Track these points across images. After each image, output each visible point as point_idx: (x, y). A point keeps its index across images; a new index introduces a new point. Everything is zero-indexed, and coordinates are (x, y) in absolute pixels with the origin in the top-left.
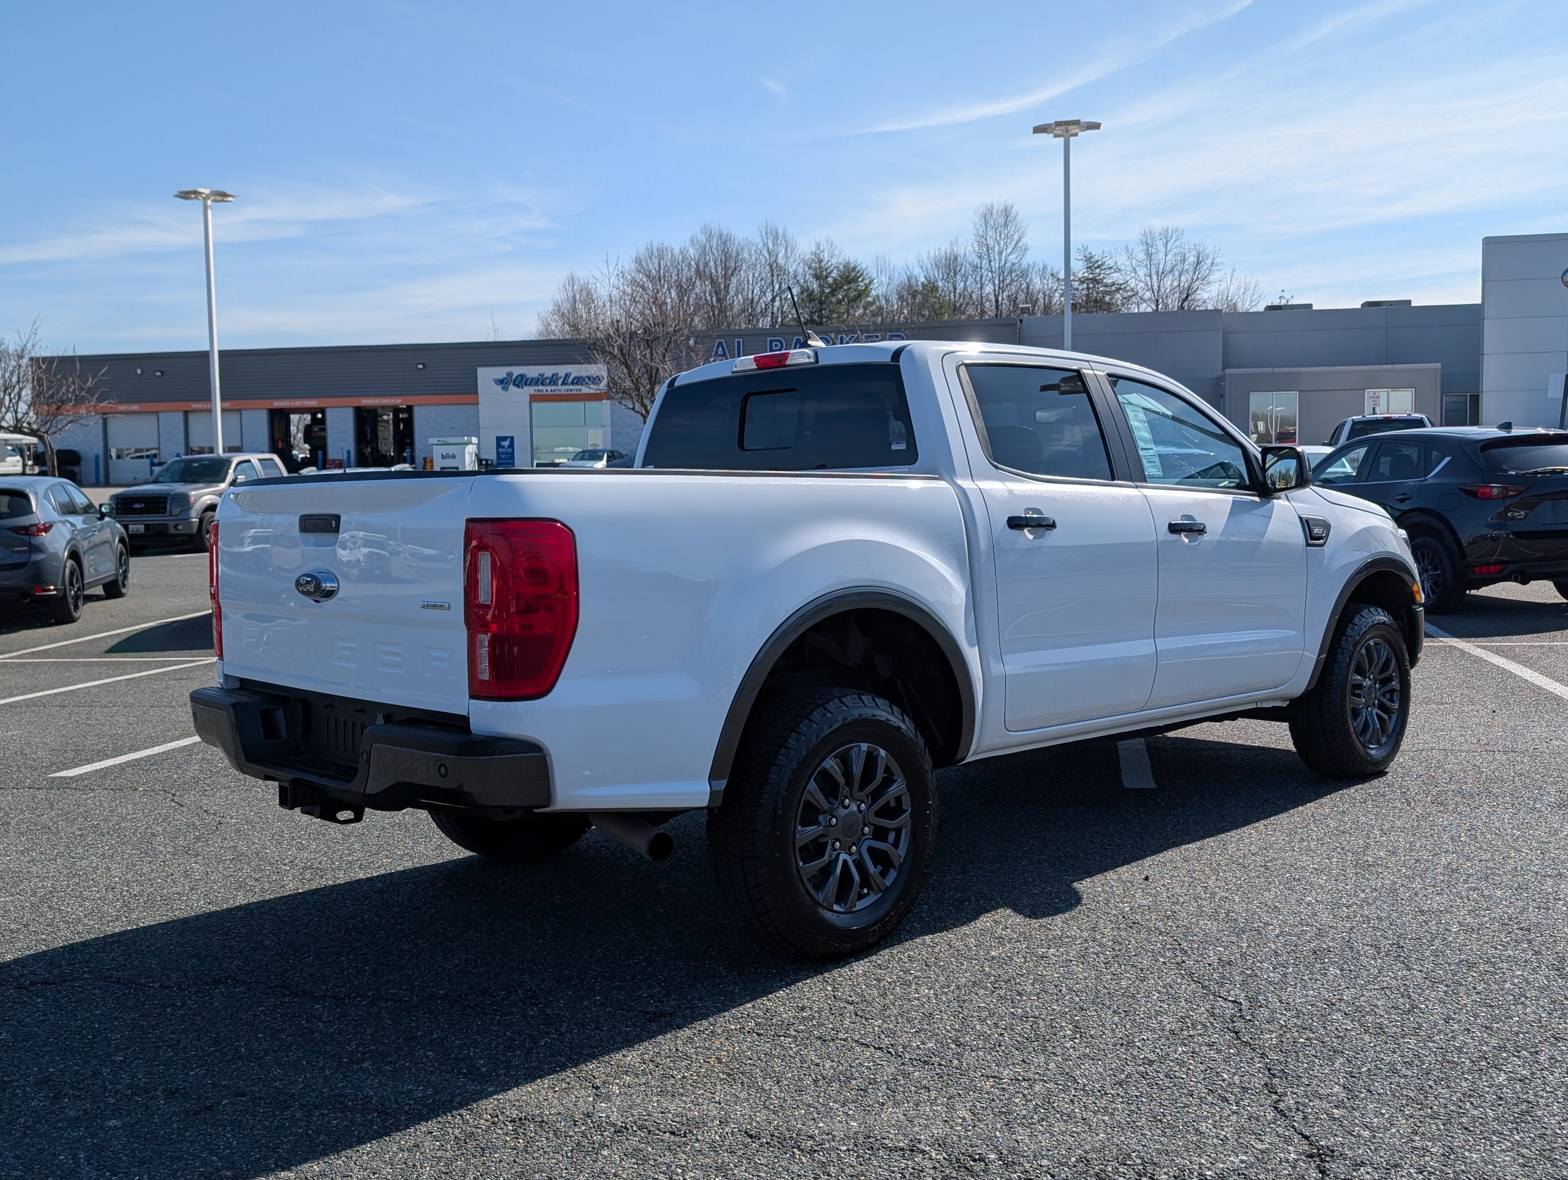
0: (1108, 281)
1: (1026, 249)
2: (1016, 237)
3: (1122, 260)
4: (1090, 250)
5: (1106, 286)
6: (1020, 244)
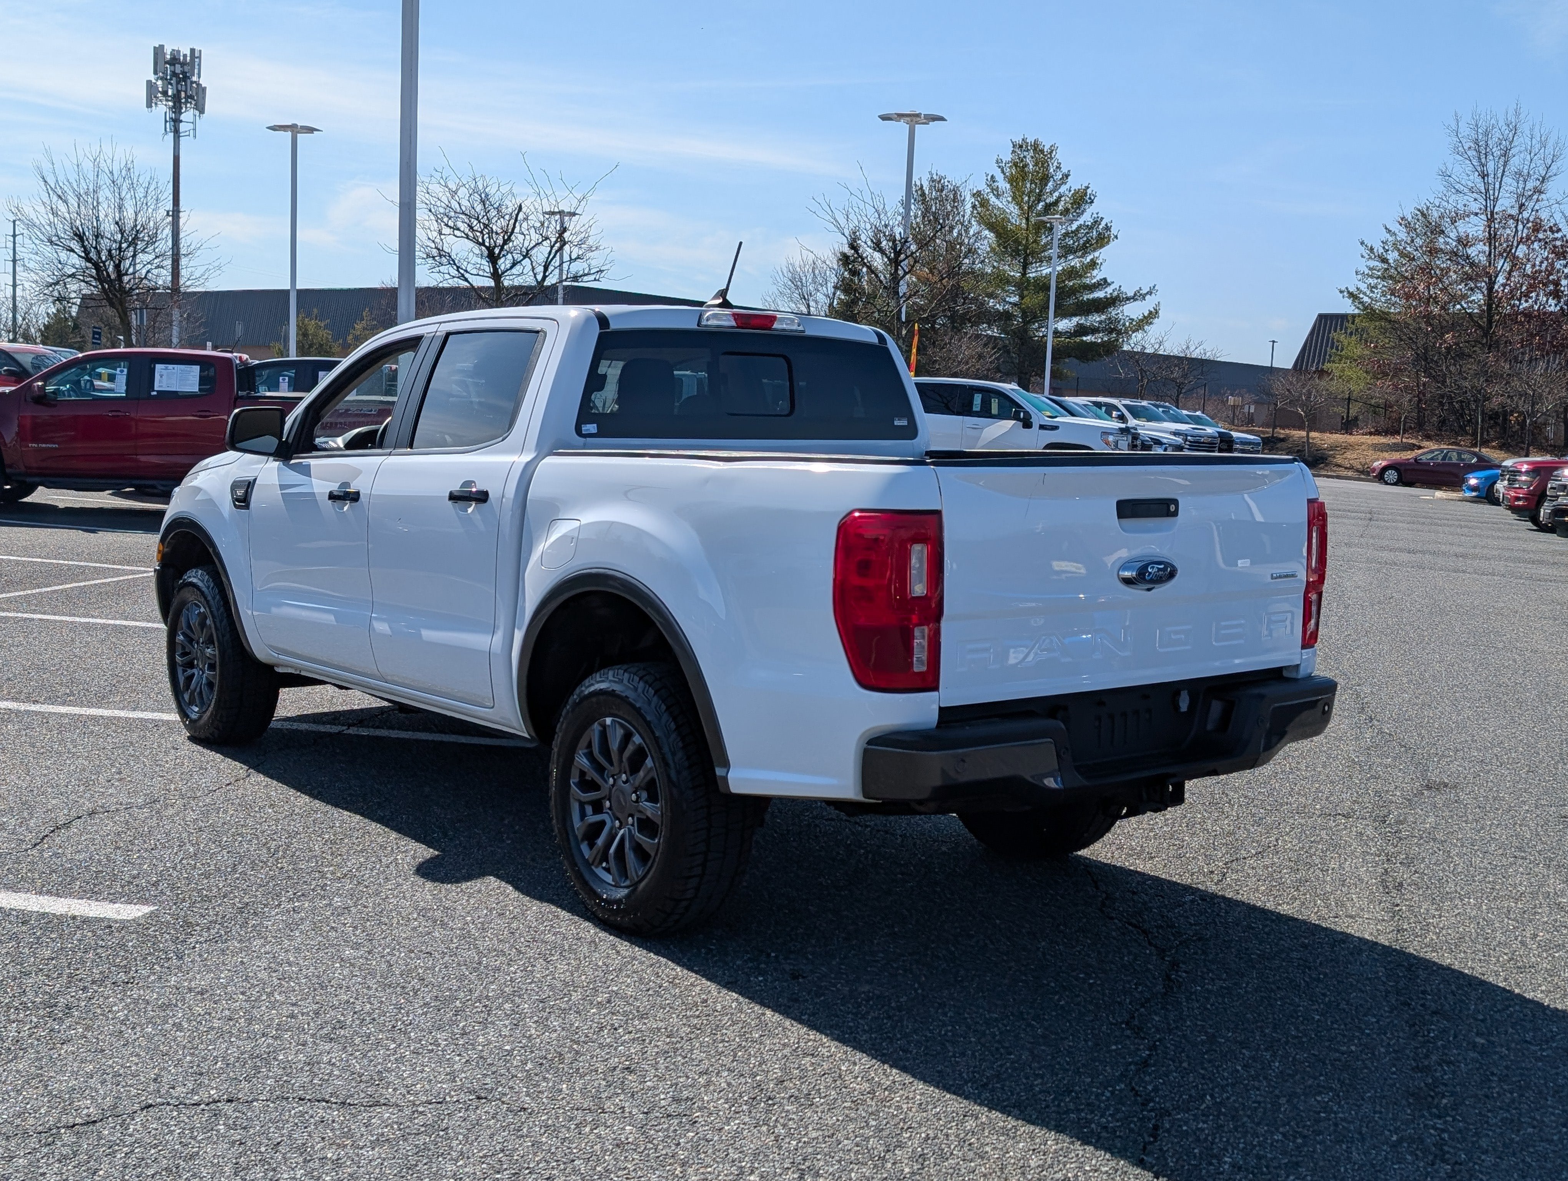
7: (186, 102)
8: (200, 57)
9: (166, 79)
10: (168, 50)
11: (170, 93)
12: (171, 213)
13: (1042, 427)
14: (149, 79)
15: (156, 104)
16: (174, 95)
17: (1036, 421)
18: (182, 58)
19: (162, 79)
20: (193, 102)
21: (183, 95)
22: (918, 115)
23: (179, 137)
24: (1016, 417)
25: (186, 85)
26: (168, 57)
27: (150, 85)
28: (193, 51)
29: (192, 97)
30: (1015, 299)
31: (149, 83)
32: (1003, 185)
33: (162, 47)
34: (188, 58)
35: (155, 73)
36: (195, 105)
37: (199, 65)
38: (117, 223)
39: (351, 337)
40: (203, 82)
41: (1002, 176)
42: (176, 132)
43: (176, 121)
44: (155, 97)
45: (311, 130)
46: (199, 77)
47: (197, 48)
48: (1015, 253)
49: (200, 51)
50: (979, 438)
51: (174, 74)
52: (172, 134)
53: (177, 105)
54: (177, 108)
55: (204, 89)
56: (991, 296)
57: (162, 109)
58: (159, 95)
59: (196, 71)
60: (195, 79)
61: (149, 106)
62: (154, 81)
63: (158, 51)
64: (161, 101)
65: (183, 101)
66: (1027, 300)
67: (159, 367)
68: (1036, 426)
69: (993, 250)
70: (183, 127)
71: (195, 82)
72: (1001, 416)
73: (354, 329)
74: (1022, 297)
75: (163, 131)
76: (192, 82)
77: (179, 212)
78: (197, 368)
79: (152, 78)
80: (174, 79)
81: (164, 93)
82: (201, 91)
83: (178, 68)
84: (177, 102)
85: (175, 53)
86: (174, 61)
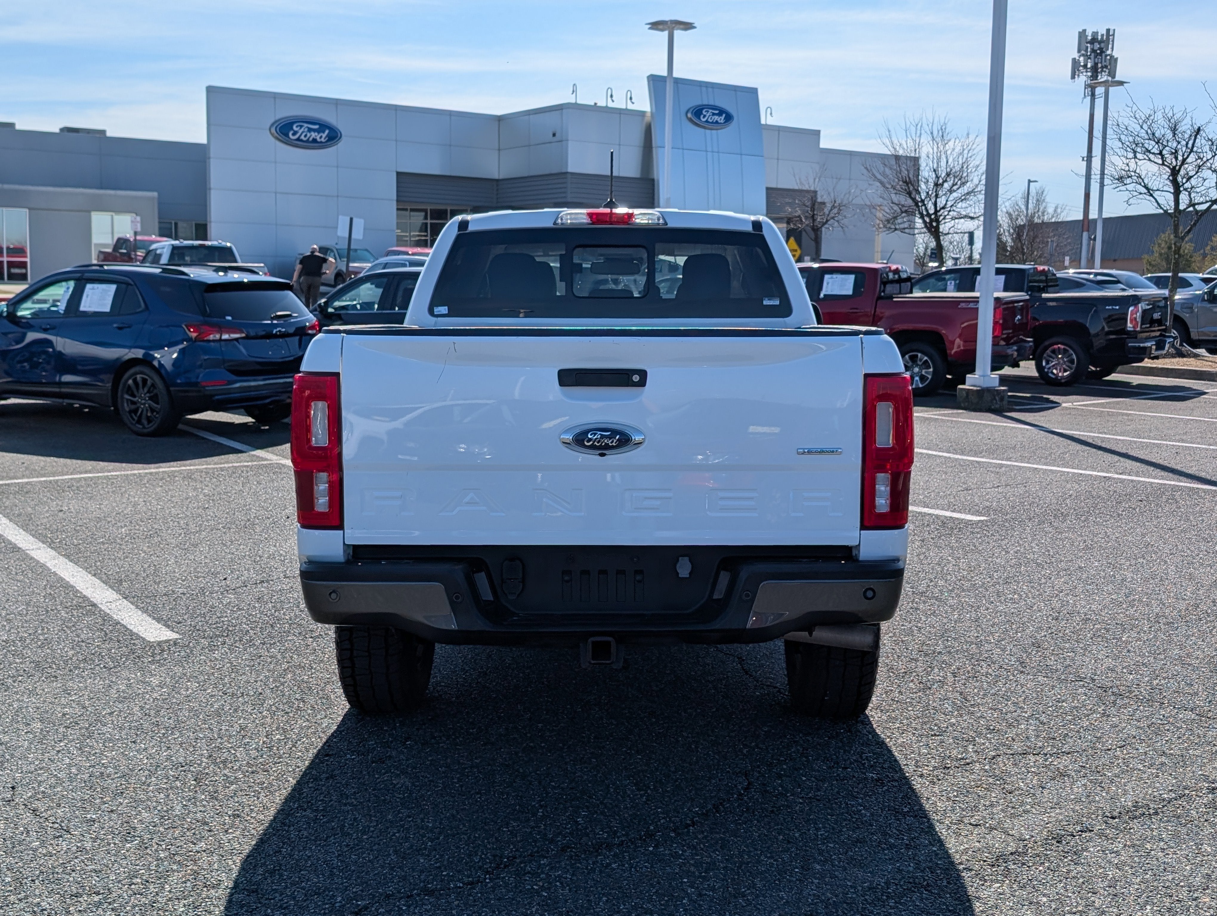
7: (1102, 71)
8: (1113, 35)
9: (1087, 55)
10: (1089, 33)
11: (1089, 65)
12: (1085, 159)
14: (1073, 57)
15: (1078, 76)
16: (1092, 67)
18: (1099, 37)
19: (1083, 55)
20: (1107, 71)
21: (1100, 65)
23: (1094, 99)
25: (1102, 59)
26: (1090, 38)
27: (1075, 62)
28: (1108, 31)
29: (1106, 67)
31: (1074, 60)
33: (1084, 31)
34: (1105, 37)
35: (1079, 51)
36: (1109, 72)
37: (1113, 41)
38: (935, 171)
39: (1209, 248)
40: (1115, 54)
42: (1093, 95)
43: (1093, 87)
44: (1078, 70)
46: (1112, 51)
47: (1112, 28)
49: (1114, 30)
51: (1093, 51)
52: (1089, 97)
53: (1095, 74)
54: (1094, 77)
55: (1117, 59)
57: (1083, 78)
58: (1081, 68)
59: (1110, 46)
60: (1109, 52)
61: (1073, 77)
62: (1077, 58)
63: (1082, 34)
64: (1082, 73)
65: (1099, 70)
67: (827, 277)
71: (1109, 55)
73: (1212, 241)
75: (1083, 96)
76: (1106, 56)
77: (1091, 157)
78: (852, 277)
79: (1076, 55)
80: (1093, 54)
81: (1085, 66)
82: (1114, 61)
83: (1097, 46)
84: (1095, 72)
85: (1095, 34)
86: (1094, 40)
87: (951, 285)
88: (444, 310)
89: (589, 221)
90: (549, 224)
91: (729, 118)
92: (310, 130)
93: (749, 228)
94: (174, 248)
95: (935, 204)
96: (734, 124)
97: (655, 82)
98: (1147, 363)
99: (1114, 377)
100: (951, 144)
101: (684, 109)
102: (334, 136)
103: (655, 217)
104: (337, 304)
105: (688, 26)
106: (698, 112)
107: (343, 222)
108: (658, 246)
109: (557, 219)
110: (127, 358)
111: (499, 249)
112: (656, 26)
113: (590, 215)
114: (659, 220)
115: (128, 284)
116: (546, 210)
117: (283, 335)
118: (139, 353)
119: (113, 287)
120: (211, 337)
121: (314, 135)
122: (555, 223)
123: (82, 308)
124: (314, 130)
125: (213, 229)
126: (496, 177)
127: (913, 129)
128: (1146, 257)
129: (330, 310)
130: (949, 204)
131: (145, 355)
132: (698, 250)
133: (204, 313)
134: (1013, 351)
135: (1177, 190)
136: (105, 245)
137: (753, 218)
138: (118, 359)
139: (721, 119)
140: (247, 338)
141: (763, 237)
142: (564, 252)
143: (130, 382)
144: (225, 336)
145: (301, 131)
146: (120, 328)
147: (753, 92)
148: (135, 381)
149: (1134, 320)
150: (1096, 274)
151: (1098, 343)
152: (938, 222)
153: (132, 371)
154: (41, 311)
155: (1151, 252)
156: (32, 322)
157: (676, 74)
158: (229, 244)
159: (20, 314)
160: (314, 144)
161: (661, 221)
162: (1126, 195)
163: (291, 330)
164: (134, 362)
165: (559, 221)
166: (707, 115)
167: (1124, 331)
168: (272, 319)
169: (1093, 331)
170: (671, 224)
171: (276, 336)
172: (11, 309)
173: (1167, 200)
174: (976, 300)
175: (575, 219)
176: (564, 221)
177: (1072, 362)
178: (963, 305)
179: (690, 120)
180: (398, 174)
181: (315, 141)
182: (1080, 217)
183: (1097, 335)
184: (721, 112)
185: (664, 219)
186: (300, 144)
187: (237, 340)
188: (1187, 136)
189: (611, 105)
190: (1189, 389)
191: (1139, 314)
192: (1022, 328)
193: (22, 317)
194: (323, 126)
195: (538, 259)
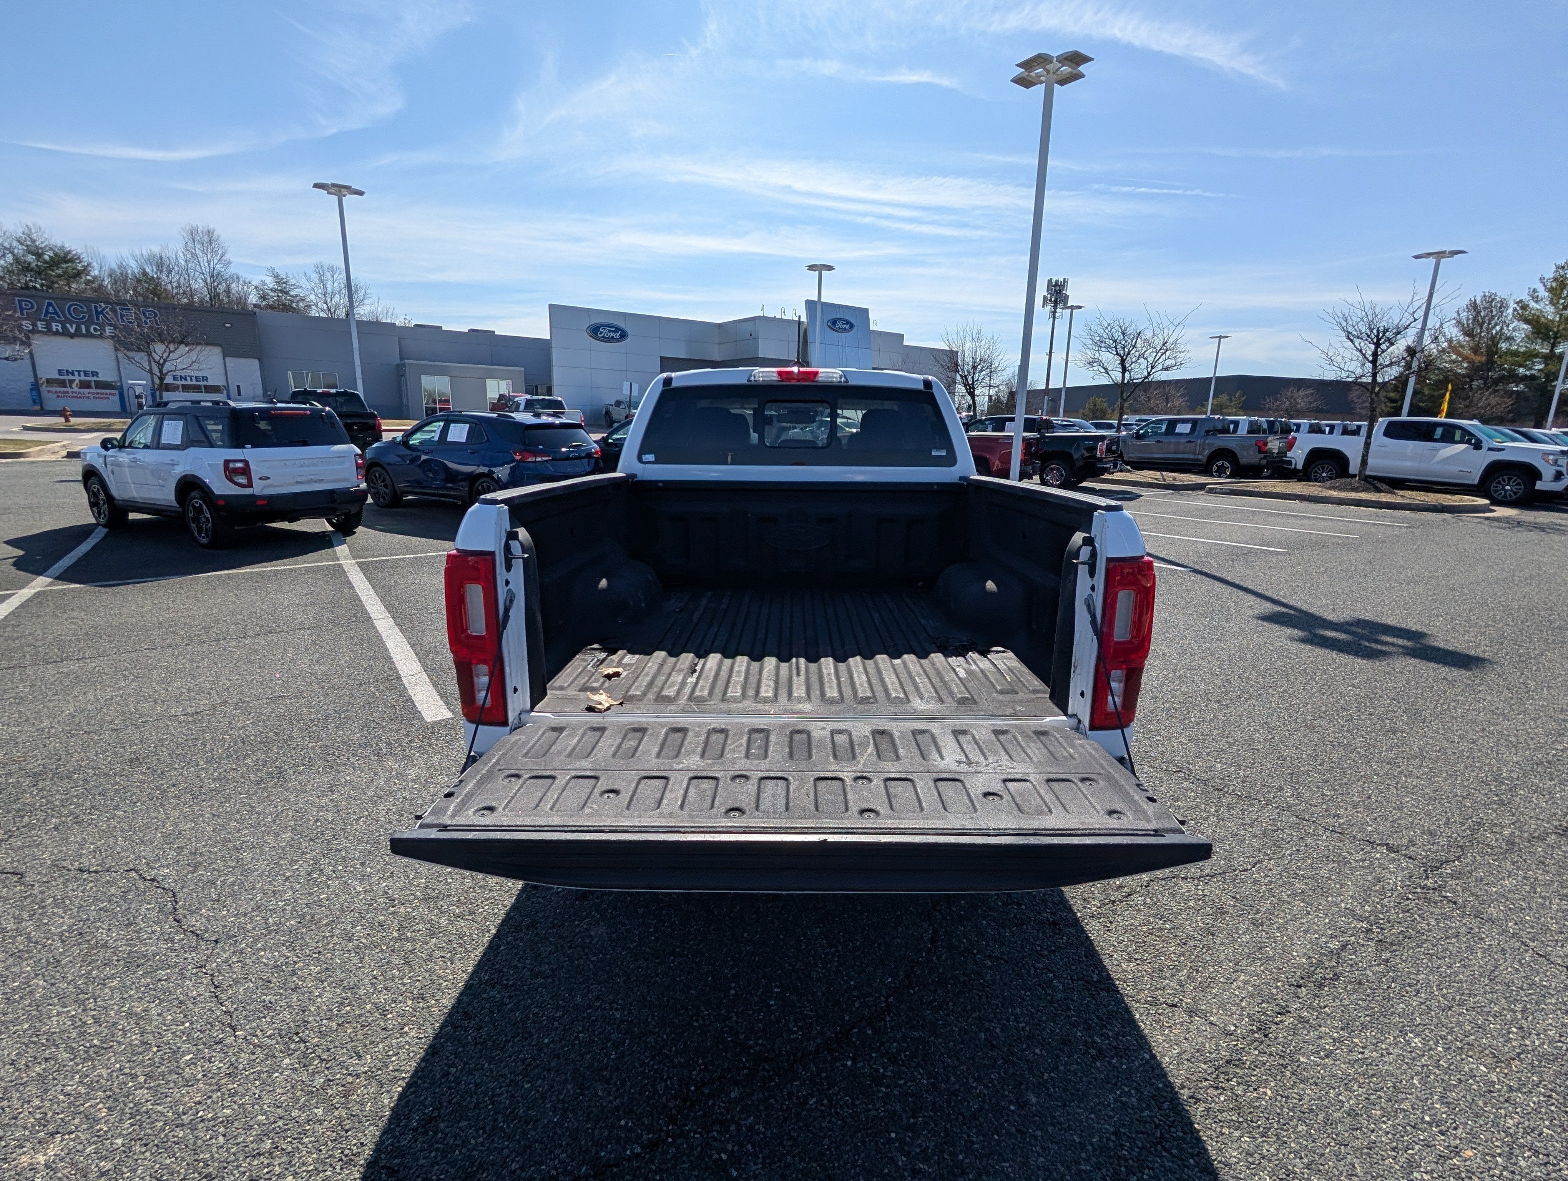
0: (292, 293)
1: (229, 263)
2: (220, 252)
3: (303, 282)
4: (277, 270)
5: (292, 296)
6: (224, 258)
7: (1060, 303)
8: (1067, 282)
9: (1052, 294)
10: (1054, 281)
11: (1053, 300)
13: (1490, 449)
15: (1047, 305)
16: (1055, 301)
17: (1485, 445)
18: (1059, 283)
19: (1050, 294)
20: (1063, 303)
21: (1058, 300)
22: (1444, 252)
24: (1468, 442)
25: (1060, 295)
26: (1054, 283)
28: (1064, 279)
29: (1062, 301)
30: (1541, 367)
31: (1044, 296)
32: (1543, 293)
33: (1051, 279)
34: (1062, 283)
35: (1048, 291)
37: (1067, 285)
38: (973, 358)
40: (1068, 293)
41: (1543, 288)
42: (1054, 318)
43: (1055, 312)
44: (1047, 302)
45: (1080, 307)
46: (1066, 291)
48: (1546, 338)
49: (1068, 279)
50: (1435, 455)
51: (1055, 291)
52: (1052, 319)
53: (1056, 305)
54: (1055, 307)
56: (1520, 366)
57: (1049, 307)
59: (1065, 288)
60: (1064, 292)
61: (1043, 307)
63: (1050, 281)
64: (1049, 304)
65: (1058, 303)
66: (1549, 367)
68: (1485, 448)
69: (1527, 336)
70: (1057, 315)
72: (1461, 442)
74: (1546, 365)
75: (1049, 317)
76: (1063, 294)
79: (1046, 294)
80: (1055, 293)
81: (1050, 300)
82: (1067, 297)
83: (1058, 288)
84: (1056, 303)
85: (1057, 281)
86: (1056, 285)
87: (990, 428)
88: (651, 457)
89: (779, 379)
90: (744, 381)
91: (852, 326)
92: (610, 331)
93: (921, 387)
94: (528, 401)
95: (973, 378)
96: (855, 329)
97: (809, 304)
98: (1106, 476)
99: (1085, 484)
100: (983, 342)
101: (826, 321)
102: (624, 335)
103: (838, 376)
104: (615, 436)
105: (830, 268)
106: (834, 322)
107: (626, 385)
108: (840, 402)
109: (751, 375)
110: (478, 472)
111: (704, 404)
112: (811, 268)
113: (780, 373)
114: (841, 377)
115: (476, 424)
116: (741, 368)
117: (579, 458)
118: (485, 470)
119: (468, 426)
120: (530, 460)
121: (612, 334)
122: (749, 380)
123: (448, 439)
124: (612, 331)
125: (555, 390)
126: (717, 359)
127: (962, 333)
128: (1081, 411)
129: (610, 441)
130: (980, 378)
131: (490, 471)
132: (876, 405)
133: (524, 444)
134: (1029, 469)
135: (1124, 370)
136: (494, 399)
137: (922, 377)
138: (472, 472)
139: (847, 327)
140: (553, 460)
141: (932, 394)
142: (756, 406)
143: (480, 488)
144: (539, 459)
145: (605, 332)
146: (472, 453)
147: (865, 311)
148: (483, 487)
149: (1101, 450)
150: (1062, 421)
151: (1079, 464)
152: (974, 389)
153: (481, 481)
154: (425, 440)
155: (1084, 408)
156: (419, 448)
157: (823, 300)
158: (560, 399)
159: (411, 442)
160: (611, 340)
161: (843, 379)
162: (1092, 374)
163: (583, 455)
164: (482, 475)
165: (753, 378)
166: (840, 325)
167: (1094, 457)
168: (570, 447)
169: (1075, 457)
170: (852, 382)
171: (572, 459)
172: (405, 439)
173: (1117, 376)
174: (1011, 438)
175: (766, 376)
176: (757, 379)
177: (1062, 475)
178: (1001, 441)
179: (829, 327)
180: (661, 358)
181: (613, 337)
182: (1044, 388)
183: (1077, 459)
184: (848, 322)
185: (845, 377)
186: (604, 339)
187: (546, 461)
188: (1132, 336)
189: (784, 317)
190: (1131, 493)
191: (1104, 447)
192: (1035, 455)
193: (413, 445)
194: (617, 329)
195: (733, 411)
